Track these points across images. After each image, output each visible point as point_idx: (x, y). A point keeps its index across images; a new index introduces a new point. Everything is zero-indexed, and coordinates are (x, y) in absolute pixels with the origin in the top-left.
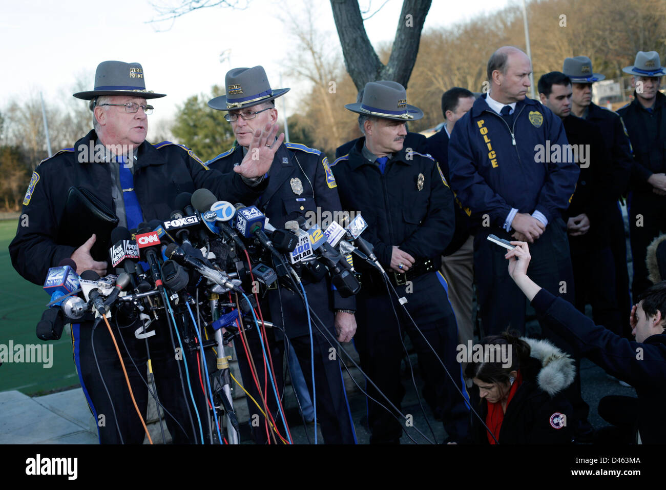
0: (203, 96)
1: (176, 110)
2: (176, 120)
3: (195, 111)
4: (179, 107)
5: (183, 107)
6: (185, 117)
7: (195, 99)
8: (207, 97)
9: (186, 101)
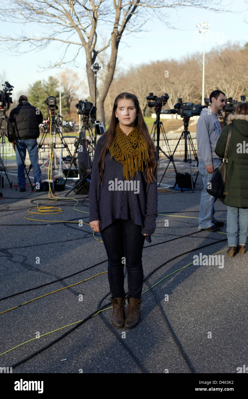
0: (44, 81)
1: (29, 87)
2: (28, 93)
3: (39, 89)
4: (30, 86)
5: (33, 86)
6: (33, 91)
7: (40, 82)
8: (46, 82)
9: (35, 83)
